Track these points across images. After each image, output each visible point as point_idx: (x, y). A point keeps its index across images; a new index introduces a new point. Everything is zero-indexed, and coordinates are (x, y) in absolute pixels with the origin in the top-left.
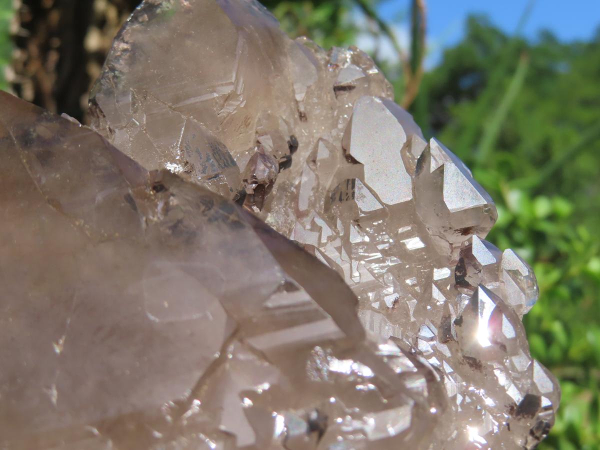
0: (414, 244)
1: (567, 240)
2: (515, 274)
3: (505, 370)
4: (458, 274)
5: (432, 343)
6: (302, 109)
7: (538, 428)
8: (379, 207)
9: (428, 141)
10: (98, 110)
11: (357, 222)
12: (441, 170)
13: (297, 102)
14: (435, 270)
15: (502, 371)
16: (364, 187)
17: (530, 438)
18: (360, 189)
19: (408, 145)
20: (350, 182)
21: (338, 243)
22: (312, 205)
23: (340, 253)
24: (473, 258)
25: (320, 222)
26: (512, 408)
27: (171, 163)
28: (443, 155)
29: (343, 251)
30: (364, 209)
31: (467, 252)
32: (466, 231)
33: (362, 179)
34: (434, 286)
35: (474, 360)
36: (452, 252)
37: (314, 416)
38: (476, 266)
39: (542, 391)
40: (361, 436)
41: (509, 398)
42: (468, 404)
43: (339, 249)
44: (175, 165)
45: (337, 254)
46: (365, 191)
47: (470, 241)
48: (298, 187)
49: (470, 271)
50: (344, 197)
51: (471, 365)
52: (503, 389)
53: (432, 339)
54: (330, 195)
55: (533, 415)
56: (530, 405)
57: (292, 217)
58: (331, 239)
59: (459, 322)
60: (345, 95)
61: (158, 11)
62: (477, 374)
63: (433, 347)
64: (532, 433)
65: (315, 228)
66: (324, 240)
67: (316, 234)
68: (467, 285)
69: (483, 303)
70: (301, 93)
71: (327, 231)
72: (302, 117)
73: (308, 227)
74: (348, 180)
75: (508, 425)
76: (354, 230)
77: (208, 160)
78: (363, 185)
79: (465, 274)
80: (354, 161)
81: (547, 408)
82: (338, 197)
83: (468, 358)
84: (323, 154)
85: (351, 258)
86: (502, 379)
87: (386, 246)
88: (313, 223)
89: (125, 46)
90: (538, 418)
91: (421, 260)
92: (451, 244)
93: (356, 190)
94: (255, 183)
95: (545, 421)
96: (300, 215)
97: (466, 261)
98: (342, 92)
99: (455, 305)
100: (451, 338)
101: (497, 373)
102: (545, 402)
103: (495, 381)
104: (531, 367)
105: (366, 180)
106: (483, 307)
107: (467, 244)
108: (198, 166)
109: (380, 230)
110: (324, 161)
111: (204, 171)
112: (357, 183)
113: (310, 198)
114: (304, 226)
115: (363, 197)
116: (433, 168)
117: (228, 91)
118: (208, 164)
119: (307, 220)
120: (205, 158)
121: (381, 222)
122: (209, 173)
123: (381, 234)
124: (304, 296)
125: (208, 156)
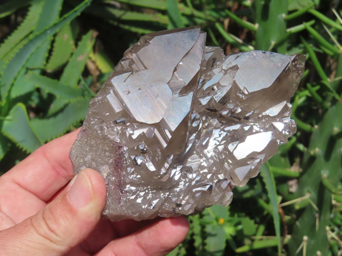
6: (260, 116)
7: (173, 209)
8: (231, 151)
12: (248, 165)
13: (261, 113)
14: (222, 175)
15: (188, 197)
16: (237, 145)
18: (236, 143)
20: (238, 140)
21: (218, 143)
22: (228, 131)
23: (215, 145)
25: (222, 136)
27: (216, 87)
28: (255, 164)
29: (215, 146)
30: (229, 147)
37: (145, 150)
39: (184, 208)
41: (182, 202)
44: (217, 88)
46: (235, 145)
50: (233, 140)
52: (184, 199)
54: (235, 136)
55: (177, 207)
65: (220, 135)
67: (218, 136)
70: (266, 113)
71: (220, 139)
73: (220, 133)
74: (238, 138)
78: (237, 144)
84: (246, 128)
85: (213, 149)
87: (221, 158)
93: (235, 142)
96: (223, 129)
98: (272, 126)
104: (191, 204)
105: (239, 144)
107: (228, 179)
108: (217, 95)
109: (225, 154)
110: (244, 130)
111: (216, 98)
112: (238, 142)
113: (230, 130)
114: (220, 132)
115: (233, 145)
116: (249, 163)
117: (246, 93)
118: (218, 98)
119: (222, 132)
120: (220, 96)
121: (227, 153)
122: (216, 99)
123: (224, 155)
124: (170, 137)
125: (222, 96)
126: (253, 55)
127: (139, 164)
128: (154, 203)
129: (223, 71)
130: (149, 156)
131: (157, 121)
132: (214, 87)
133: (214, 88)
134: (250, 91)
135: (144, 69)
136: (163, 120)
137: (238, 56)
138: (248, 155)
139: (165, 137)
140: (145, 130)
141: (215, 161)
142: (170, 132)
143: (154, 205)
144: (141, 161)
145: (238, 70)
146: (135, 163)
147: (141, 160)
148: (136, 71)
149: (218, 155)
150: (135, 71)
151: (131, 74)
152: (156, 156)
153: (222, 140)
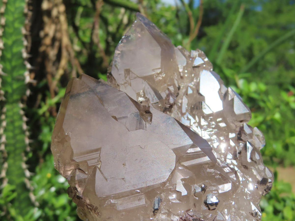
0: (223, 125)
1: (264, 102)
2: (258, 136)
3: (256, 169)
4: (239, 136)
5: (231, 160)
6: (182, 75)
7: (267, 189)
8: (212, 112)
9: (228, 88)
10: (112, 77)
11: (204, 117)
12: (233, 100)
13: (180, 72)
14: (230, 134)
15: (255, 170)
16: (206, 105)
17: (264, 192)
19: (220, 89)
20: (200, 103)
21: (197, 124)
22: (187, 110)
24: (244, 131)
25: (190, 117)
26: (258, 182)
28: (233, 94)
29: (199, 127)
30: (205, 113)
31: (242, 128)
32: (241, 121)
33: (205, 102)
34: (230, 140)
35: (246, 166)
36: (236, 128)
37: (203, 186)
38: (245, 134)
39: (268, 177)
40: (216, 192)
41: (257, 179)
42: (244, 181)
43: (197, 127)
44: (142, 98)
45: (197, 128)
47: (243, 125)
48: (181, 104)
49: (243, 135)
50: (198, 108)
51: (244, 168)
52: (255, 176)
53: (231, 159)
54: (193, 106)
55: (266, 184)
56: (264, 181)
57: (180, 115)
58: (194, 123)
59: (240, 153)
60: (197, 69)
61: (130, 38)
62: (246, 171)
63: (232, 162)
64: (265, 190)
65: (188, 119)
66: (192, 124)
67: (189, 121)
68: (242, 140)
69: (248, 147)
70: (181, 68)
71: (193, 121)
72: (182, 77)
73: (186, 119)
74: (199, 102)
75: (257, 188)
76: (202, 121)
77: (154, 97)
79: (241, 136)
80: (201, 95)
81: (270, 182)
82: (195, 107)
83: (243, 165)
84: (190, 92)
85: (201, 130)
86: (255, 173)
87: (214, 126)
88: (188, 118)
89: (119, 52)
90: (267, 185)
91: (225, 130)
92: (236, 126)
93: (203, 106)
94: (170, 104)
95: (269, 186)
96: (183, 114)
97: (241, 131)
98: (196, 68)
99: (238, 147)
100: (237, 158)
101: (253, 170)
102: (269, 180)
103: (253, 173)
104: (265, 169)
105: (206, 103)
106: (249, 149)
107: (242, 126)
108: (151, 99)
109: (211, 120)
110: (191, 94)
111: (153, 101)
112: (203, 103)
113: (186, 108)
114: (184, 118)
115: (205, 108)
116: (230, 99)
117: (159, 71)
118: (154, 98)
119: (185, 116)
120: (153, 96)
121: (212, 117)
122: (155, 102)
123: (212, 122)
124: (198, 149)
125: (154, 95)
126: (119, 54)
127: (217, 201)
128: (255, 210)
129: (125, 85)
130: (211, 185)
131: (173, 157)
132: (140, 99)
133: (141, 101)
134: (159, 66)
135: (99, 152)
136: (175, 150)
137: (115, 66)
138: (221, 99)
139: (196, 156)
140: (180, 176)
141: (215, 134)
142: (193, 146)
143: (257, 210)
144: (214, 197)
145: (131, 70)
146: (214, 207)
147: (212, 198)
148: (98, 163)
149: (210, 128)
150: (97, 165)
151: (99, 169)
152: (215, 176)
153: (195, 118)
